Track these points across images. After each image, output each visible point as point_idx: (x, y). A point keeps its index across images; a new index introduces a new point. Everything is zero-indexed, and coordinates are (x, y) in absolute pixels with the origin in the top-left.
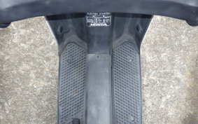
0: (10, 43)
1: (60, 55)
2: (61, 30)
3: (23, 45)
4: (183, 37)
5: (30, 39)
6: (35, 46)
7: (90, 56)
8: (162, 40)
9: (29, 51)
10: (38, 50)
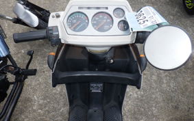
0: (30, 109)
1: (69, 113)
2: (73, 96)
3: (40, 111)
4: (154, 109)
5: (45, 107)
6: (49, 112)
7: (90, 111)
8: (139, 110)
9: (43, 116)
10: (50, 115)
